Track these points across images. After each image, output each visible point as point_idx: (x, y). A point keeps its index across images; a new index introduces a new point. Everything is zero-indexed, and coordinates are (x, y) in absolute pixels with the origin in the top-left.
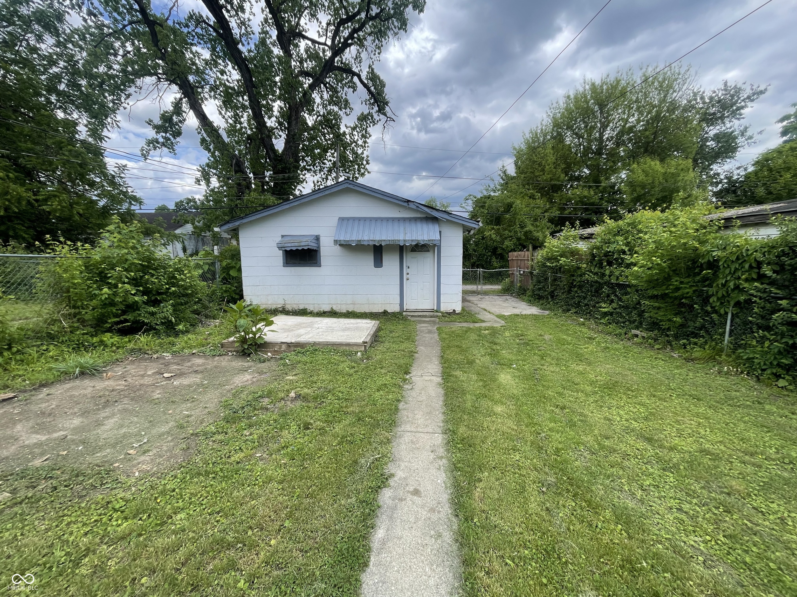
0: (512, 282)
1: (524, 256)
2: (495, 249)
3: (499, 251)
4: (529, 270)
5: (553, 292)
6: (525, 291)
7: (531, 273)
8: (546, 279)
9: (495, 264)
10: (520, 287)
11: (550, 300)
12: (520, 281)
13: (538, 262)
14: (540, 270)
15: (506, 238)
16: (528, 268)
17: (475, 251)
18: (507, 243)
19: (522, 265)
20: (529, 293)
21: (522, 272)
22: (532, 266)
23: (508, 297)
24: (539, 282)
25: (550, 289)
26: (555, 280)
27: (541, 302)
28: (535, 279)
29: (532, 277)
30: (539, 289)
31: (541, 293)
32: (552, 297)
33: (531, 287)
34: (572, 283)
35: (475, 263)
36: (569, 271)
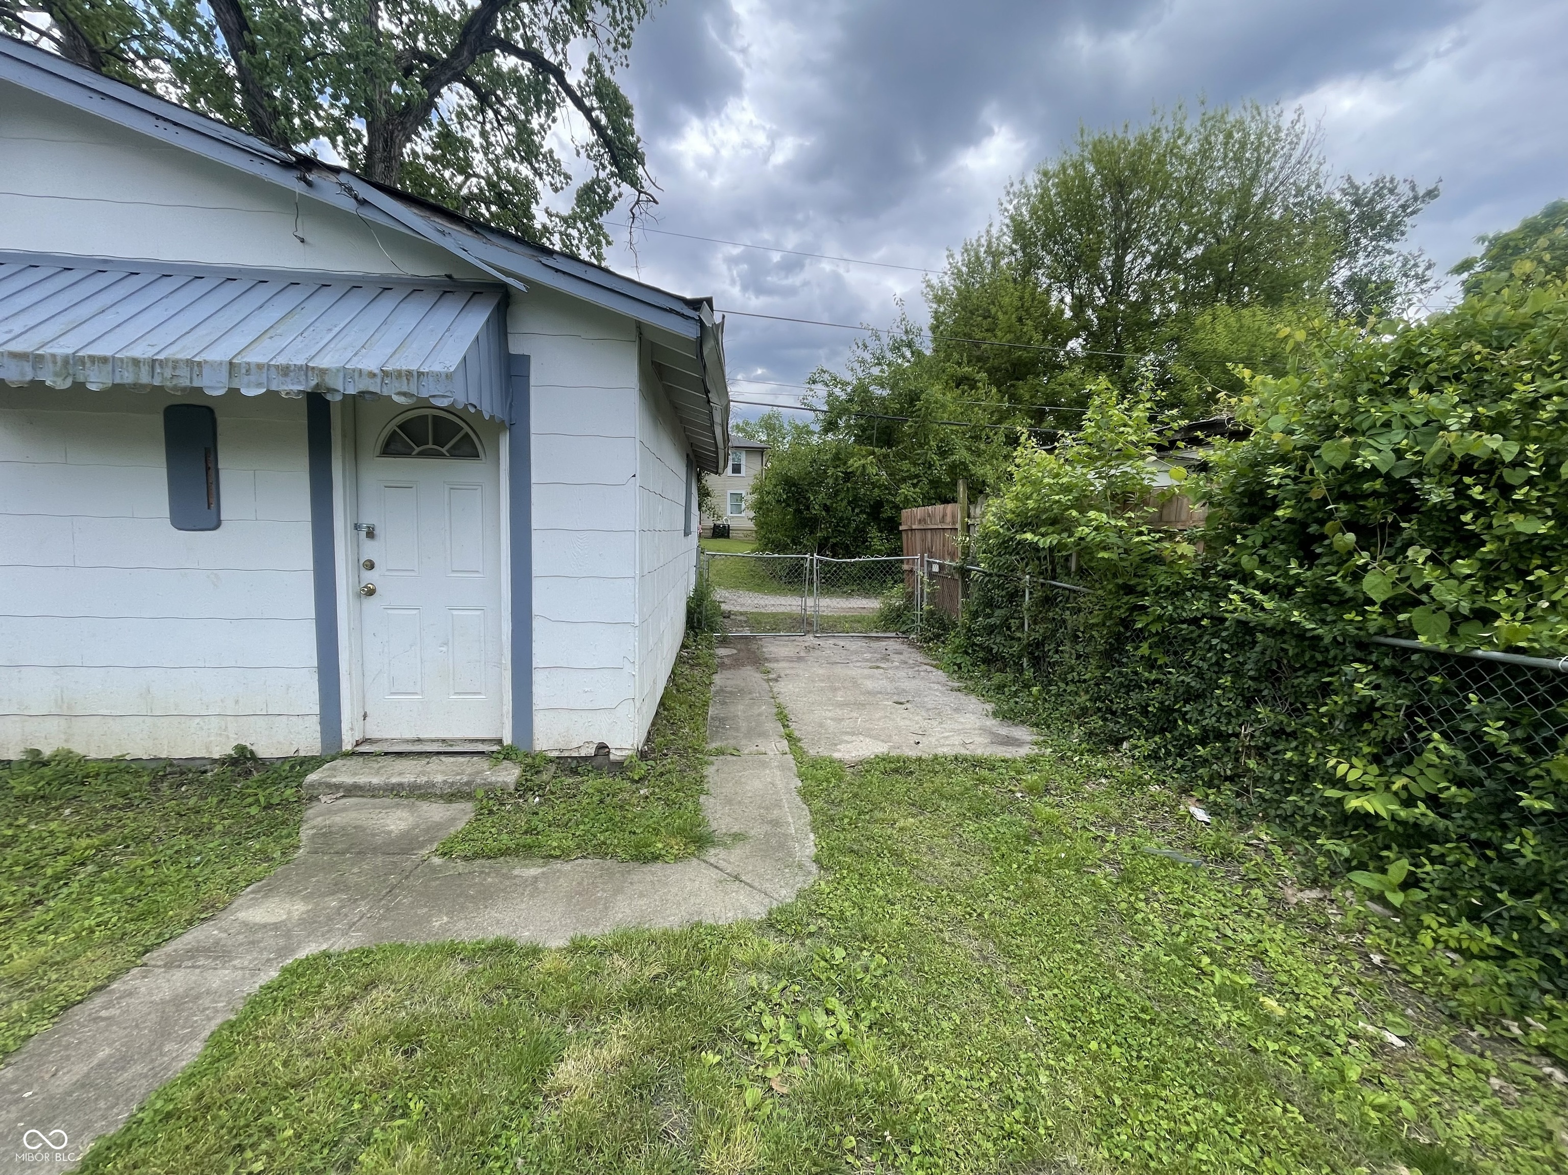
0: (910, 596)
1: (943, 520)
2: (878, 506)
3: (887, 512)
4: (957, 563)
5: (1039, 644)
6: (945, 629)
7: (964, 572)
8: (1015, 596)
9: (877, 544)
10: (931, 613)
11: (1029, 674)
12: (932, 595)
13: (985, 537)
14: (992, 565)
15: (904, 480)
16: (953, 556)
17: (826, 508)
18: (905, 490)
19: (937, 547)
20: (955, 639)
21: (936, 568)
22: (966, 549)
23: (893, 645)
24: (990, 603)
25: (1027, 633)
26: (1048, 601)
27: (998, 678)
28: (973, 590)
29: (966, 587)
30: (990, 630)
31: (996, 643)
32: (1036, 662)
33: (962, 618)
34: (1126, 623)
35: (827, 539)
36: (1112, 569)
